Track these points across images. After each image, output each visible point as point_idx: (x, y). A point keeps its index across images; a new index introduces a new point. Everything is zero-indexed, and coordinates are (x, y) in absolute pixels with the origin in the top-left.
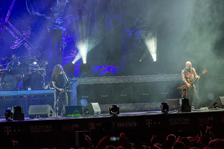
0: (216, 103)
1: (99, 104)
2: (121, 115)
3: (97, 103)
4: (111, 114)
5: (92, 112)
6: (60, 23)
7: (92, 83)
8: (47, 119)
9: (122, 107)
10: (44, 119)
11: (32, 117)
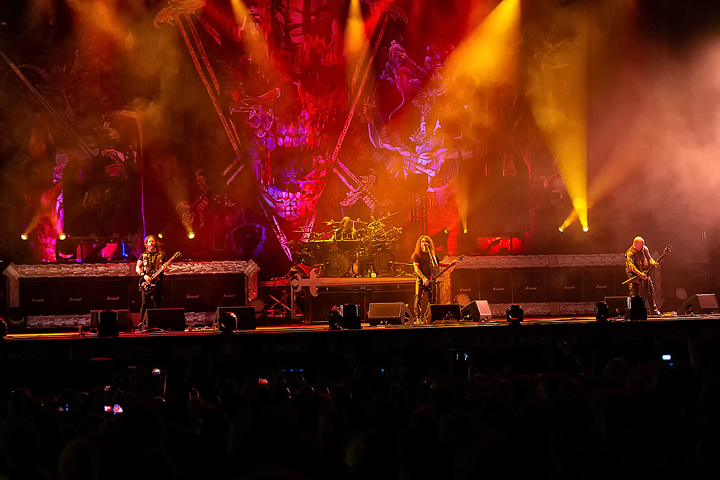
0: (691, 305)
1: (489, 303)
2: (525, 322)
3: (486, 301)
4: (509, 320)
5: (476, 316)
6: (425, 162)
7: (477, 267)
8: (400, 327)
9: (527, 308)
10: (394, 327)
11: (374, 322)
